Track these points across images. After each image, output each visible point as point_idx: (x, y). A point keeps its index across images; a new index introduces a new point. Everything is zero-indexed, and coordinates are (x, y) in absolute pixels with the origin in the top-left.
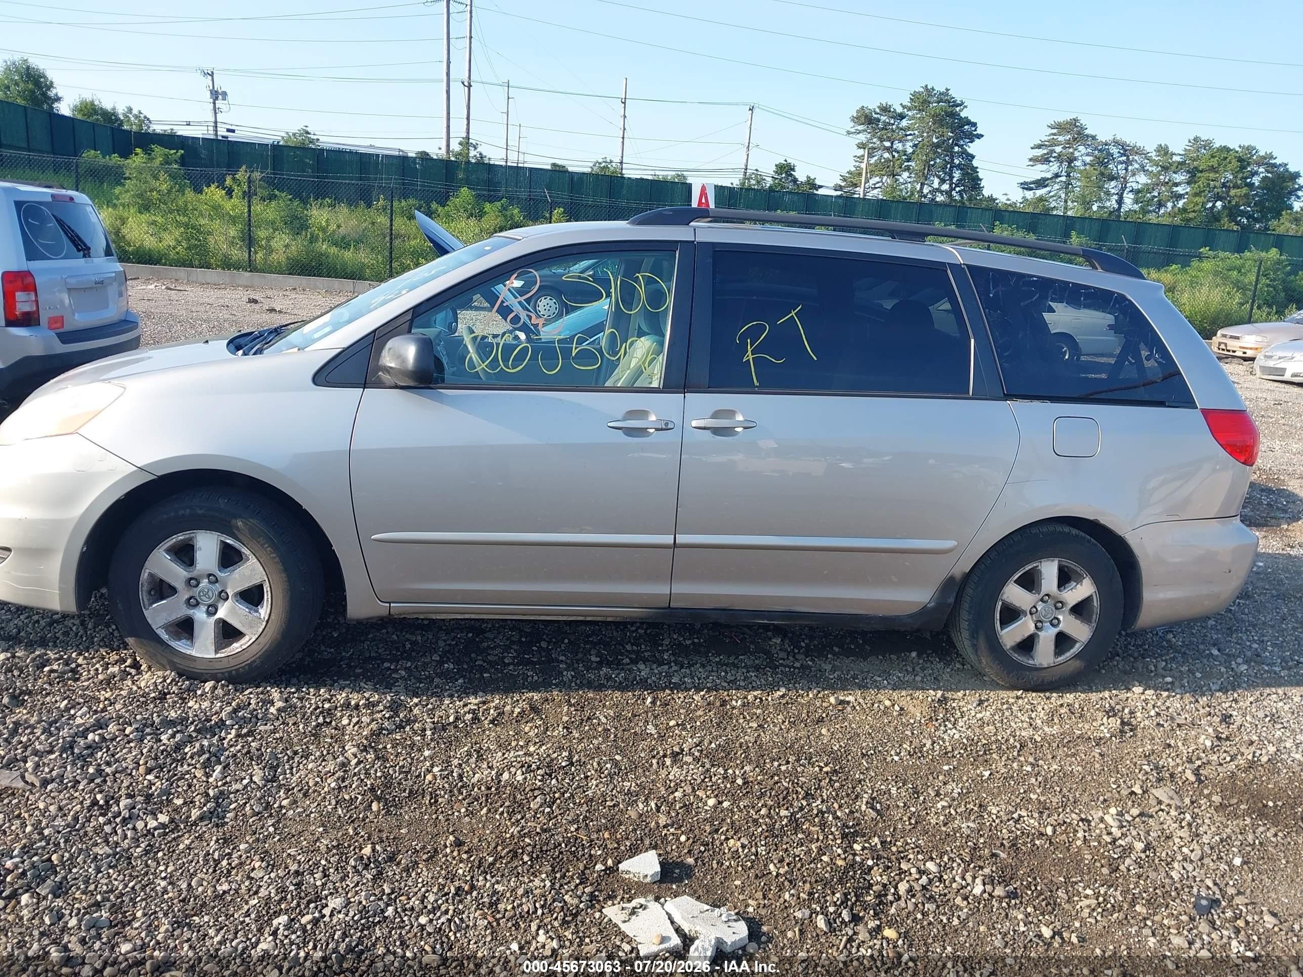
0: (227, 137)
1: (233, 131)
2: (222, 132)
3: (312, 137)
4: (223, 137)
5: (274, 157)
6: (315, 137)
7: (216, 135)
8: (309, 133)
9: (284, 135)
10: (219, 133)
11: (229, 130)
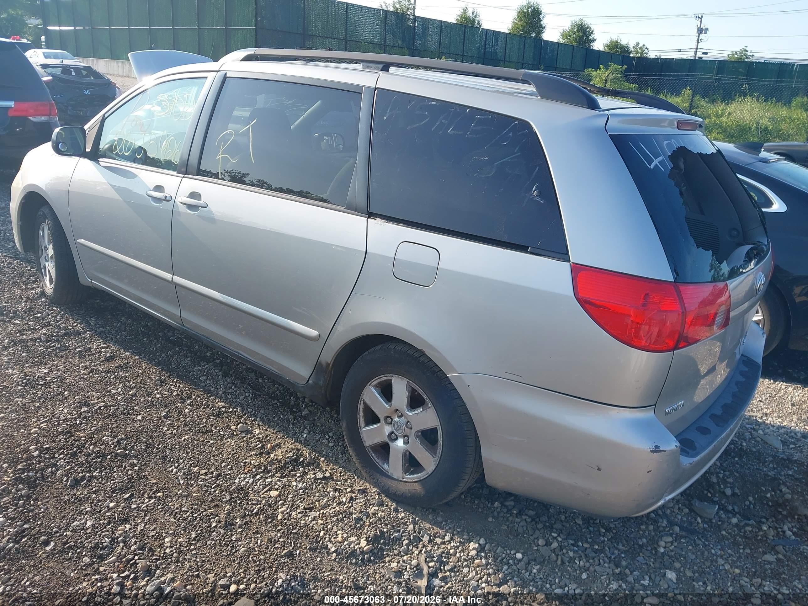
0: (702, 58)
1: (706, 53)
2: (699, 54)
3: (749, 54)
4: (699, 58)
5: (718, 69)
6: (751, 54)
7: (695, 57)
8: (747, 51)
9: (730, 53)
10: (697, 55)
11: (704, 53)
